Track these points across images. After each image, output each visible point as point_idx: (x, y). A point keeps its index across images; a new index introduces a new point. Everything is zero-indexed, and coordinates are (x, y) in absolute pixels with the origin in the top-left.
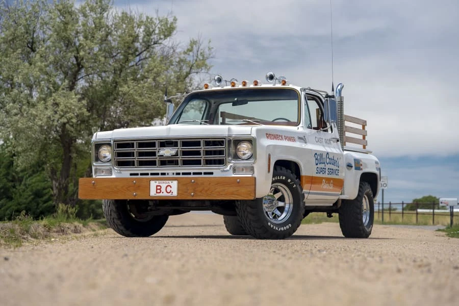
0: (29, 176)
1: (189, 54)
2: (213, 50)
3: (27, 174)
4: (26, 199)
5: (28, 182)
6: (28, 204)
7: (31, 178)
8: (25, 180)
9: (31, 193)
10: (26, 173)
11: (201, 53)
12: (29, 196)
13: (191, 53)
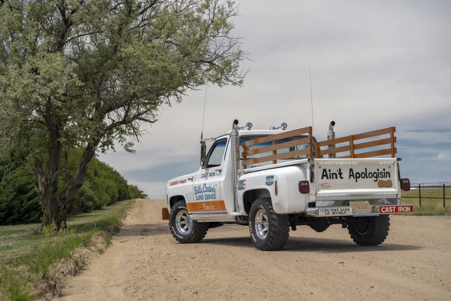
0: (12, 170)
1: (204, 13)
2: (234, 6)
3: (9, 167)
4: (8, 196)
5: (9, 177)
6: (11, 201)
7: (13, 171)
8: (6, 175)
9: (12, 190)
10: (7, 166)
11: (219, 10)
12: (12, 192)
13: (207, 11)
